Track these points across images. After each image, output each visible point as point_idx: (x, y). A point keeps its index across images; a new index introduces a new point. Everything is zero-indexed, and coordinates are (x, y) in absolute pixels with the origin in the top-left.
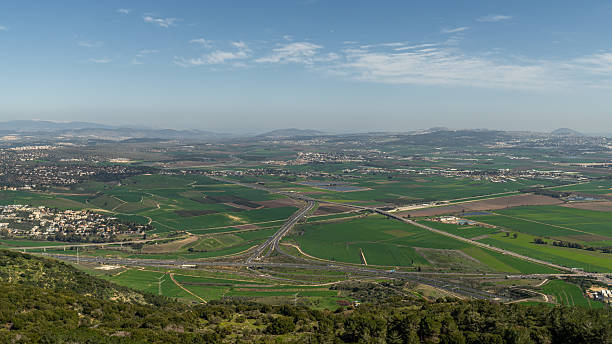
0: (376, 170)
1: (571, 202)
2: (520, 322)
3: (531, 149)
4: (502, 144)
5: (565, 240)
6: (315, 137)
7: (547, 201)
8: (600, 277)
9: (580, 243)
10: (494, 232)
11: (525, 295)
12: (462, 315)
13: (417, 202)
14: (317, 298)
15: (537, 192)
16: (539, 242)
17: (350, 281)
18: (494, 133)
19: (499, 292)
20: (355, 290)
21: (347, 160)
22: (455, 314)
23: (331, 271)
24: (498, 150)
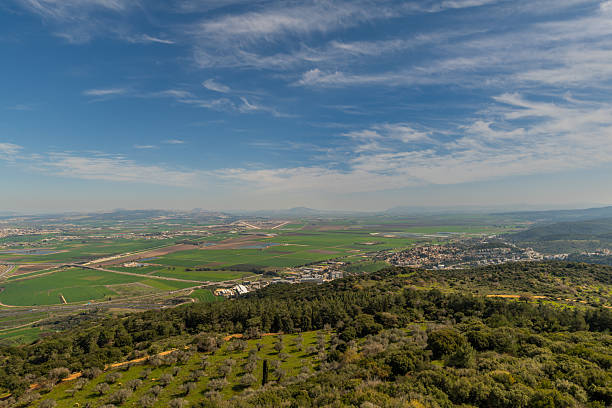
0: (71, 237)
1: (204, 247)
2: (167, 319)
3: (181, 220)
4: (164, 217)
5: (202, 267)
6: (12, 217)
7: (191, 247)
8: (221, 284)
9: (210, 267)
10: (160, 268)
11: (181, 302)
12: (130, 324)
13: (106, 256)
14: (18, 337)
15: (185, 243)
16: (188, 270)
17: (52, 317)
18: (157, 211)
19: (166, 302)
20: (57, 323)
21: (45, 232)
22: (126, 323)
23: (33, 313)
24: (161, 221)
